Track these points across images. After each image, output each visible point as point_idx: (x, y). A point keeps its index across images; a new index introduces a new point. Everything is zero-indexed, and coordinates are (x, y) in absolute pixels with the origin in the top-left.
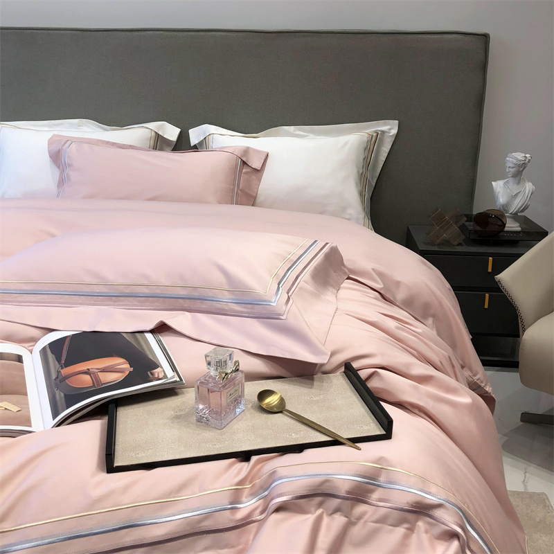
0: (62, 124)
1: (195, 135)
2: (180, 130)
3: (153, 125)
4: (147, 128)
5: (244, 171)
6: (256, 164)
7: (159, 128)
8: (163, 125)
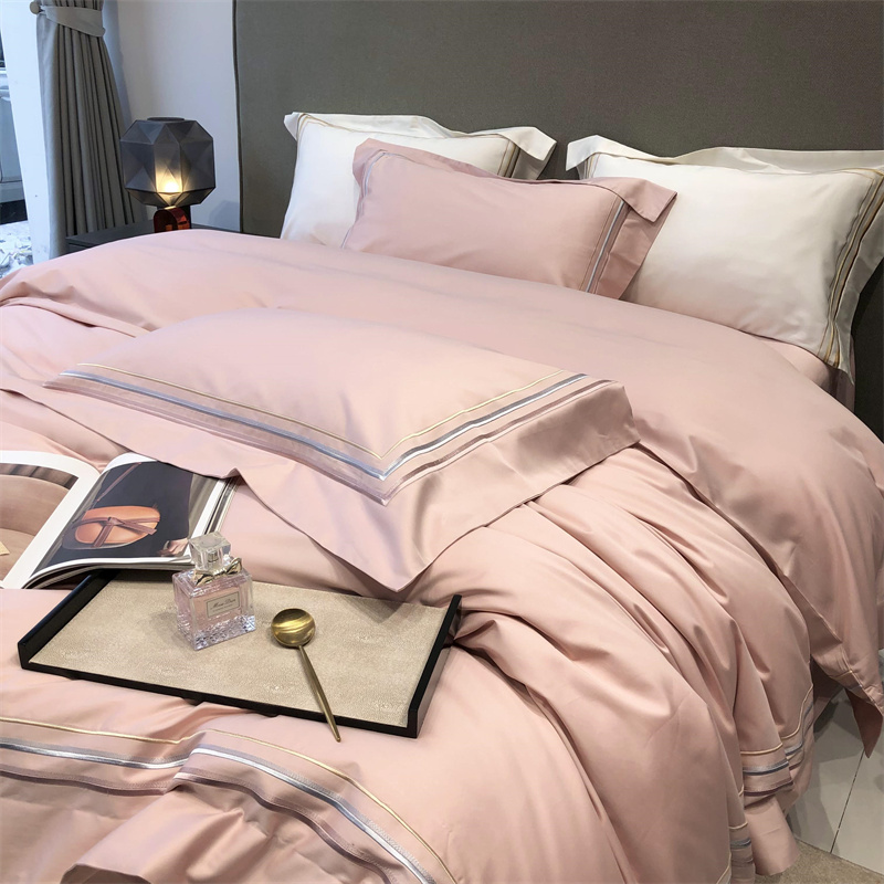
0: (390, 122)
1: (575, 154)
2: (554, 142)
3: (513, 134)
4: (503, 137)
5: (627, 221)
6: (650, 211)
7: (521, 137)
8: (530, 132)
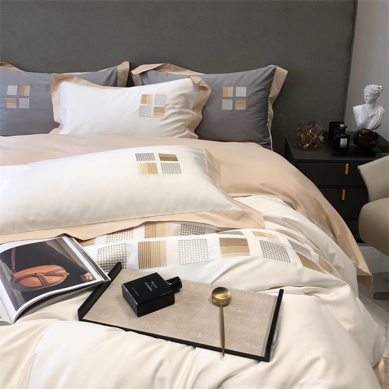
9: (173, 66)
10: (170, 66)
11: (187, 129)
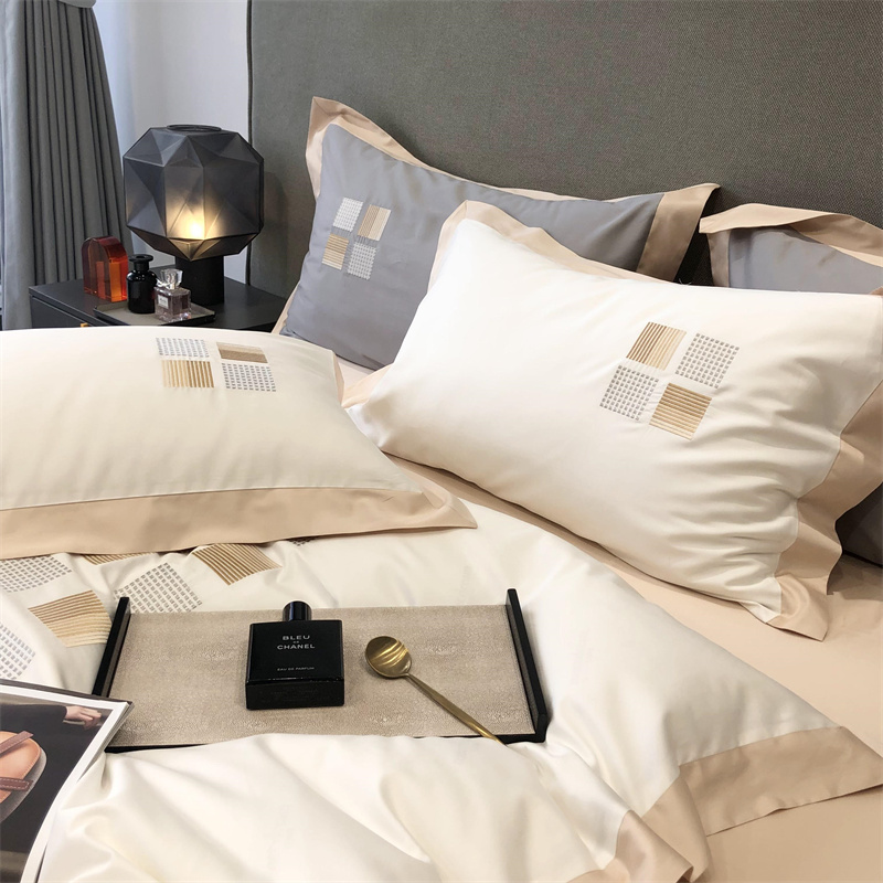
9: (868, 228)
10: (857, 225)
11: (792, 509)
